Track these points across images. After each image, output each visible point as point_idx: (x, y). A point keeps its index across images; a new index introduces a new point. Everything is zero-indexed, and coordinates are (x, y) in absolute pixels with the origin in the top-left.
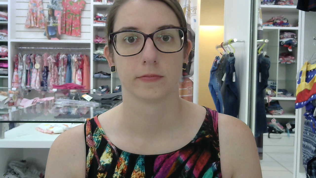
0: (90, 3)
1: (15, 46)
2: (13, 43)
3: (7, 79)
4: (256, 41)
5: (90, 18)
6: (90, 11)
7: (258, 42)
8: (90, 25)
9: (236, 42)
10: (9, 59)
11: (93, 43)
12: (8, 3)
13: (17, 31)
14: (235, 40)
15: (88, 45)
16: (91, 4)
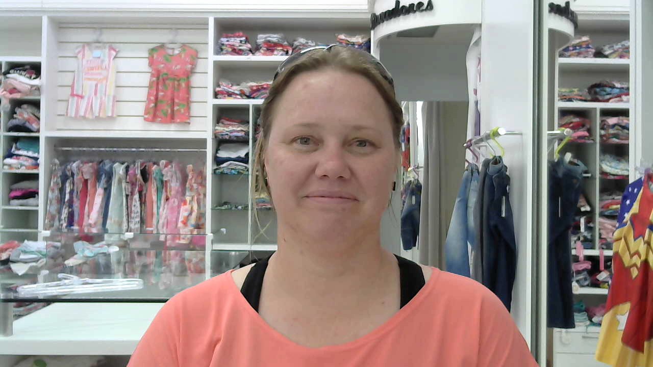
0: (207, 58)
1: (55, 146)
2: (49, 140)
3: (36, 212)
4: (545, 132)
5: (207, 88)
6: (207, 73)
7: (549, 134)
8: (206, 102)
9: (505, 134)
10: (42, 171)
11: (213, 139)
12: (41, 58)
13: (59, 115)
14: (502, 131)
15: (202, 143)
16: (209, 59)
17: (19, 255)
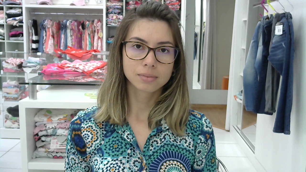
17: (27, 64)
